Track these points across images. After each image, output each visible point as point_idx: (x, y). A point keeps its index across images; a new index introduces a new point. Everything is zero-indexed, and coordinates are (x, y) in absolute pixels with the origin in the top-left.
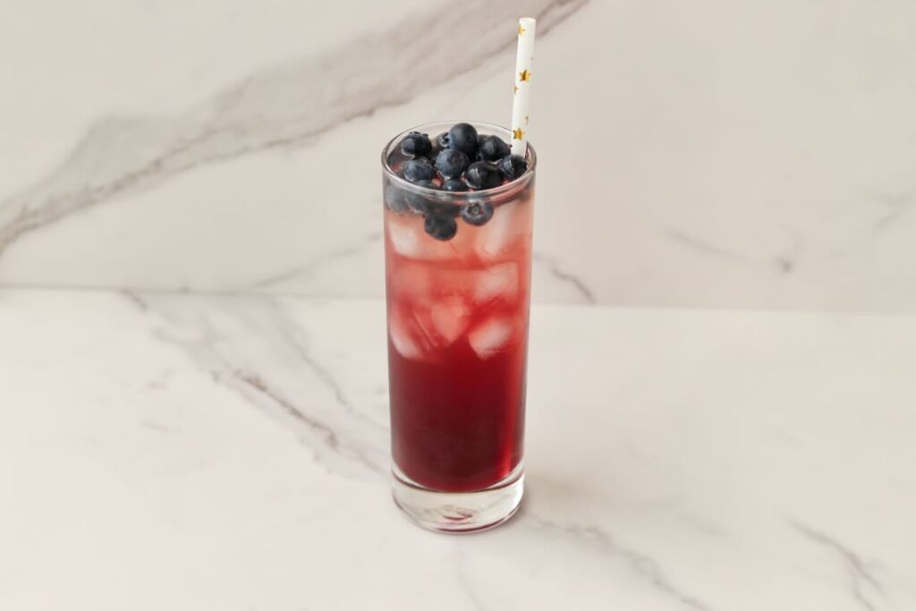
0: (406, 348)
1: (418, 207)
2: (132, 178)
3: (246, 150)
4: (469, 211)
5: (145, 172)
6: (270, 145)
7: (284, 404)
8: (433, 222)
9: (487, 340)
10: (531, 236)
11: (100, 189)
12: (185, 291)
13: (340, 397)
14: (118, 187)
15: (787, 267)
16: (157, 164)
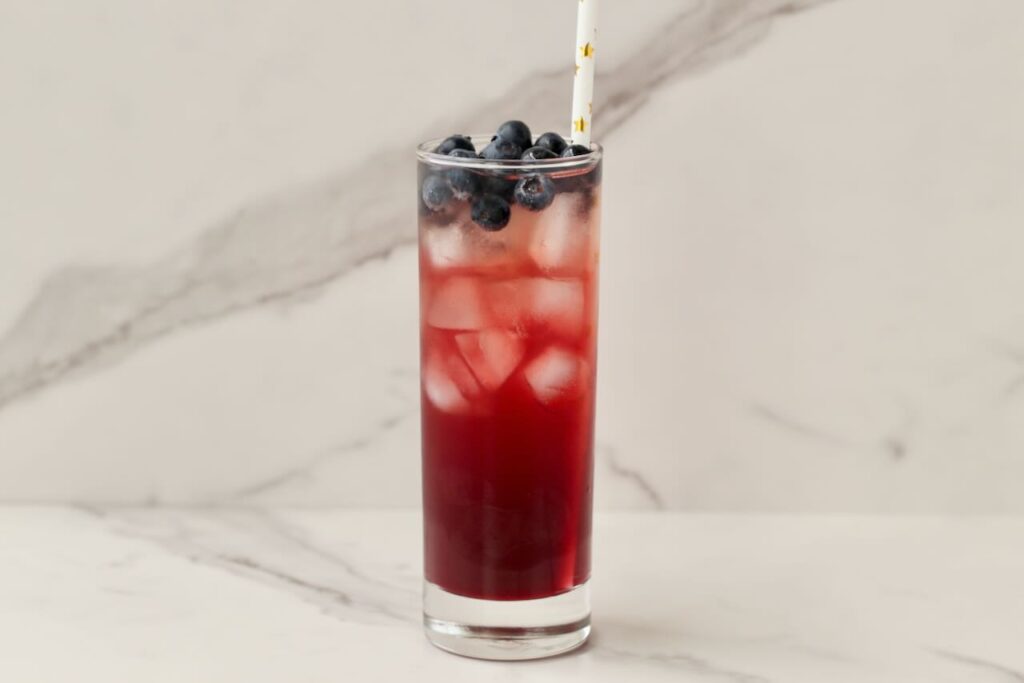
0: (445, 396)
1: (463, 187)
2: (93, 348)
3: (234, 308)
4: (526, 187)
5: (110, 341)
6: (264, 300)
7: (281, 576)
8: (482, 204)
9: (548, 374)
10: (597, 256)
11: (52, 366)
12: (152, 503)
13: (350, 570)
14: (74, 362)
15: (898, 451)
16: (125, 329)
